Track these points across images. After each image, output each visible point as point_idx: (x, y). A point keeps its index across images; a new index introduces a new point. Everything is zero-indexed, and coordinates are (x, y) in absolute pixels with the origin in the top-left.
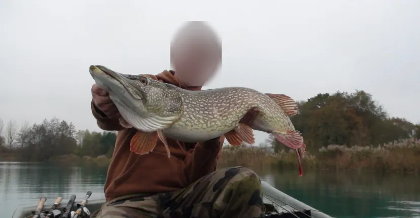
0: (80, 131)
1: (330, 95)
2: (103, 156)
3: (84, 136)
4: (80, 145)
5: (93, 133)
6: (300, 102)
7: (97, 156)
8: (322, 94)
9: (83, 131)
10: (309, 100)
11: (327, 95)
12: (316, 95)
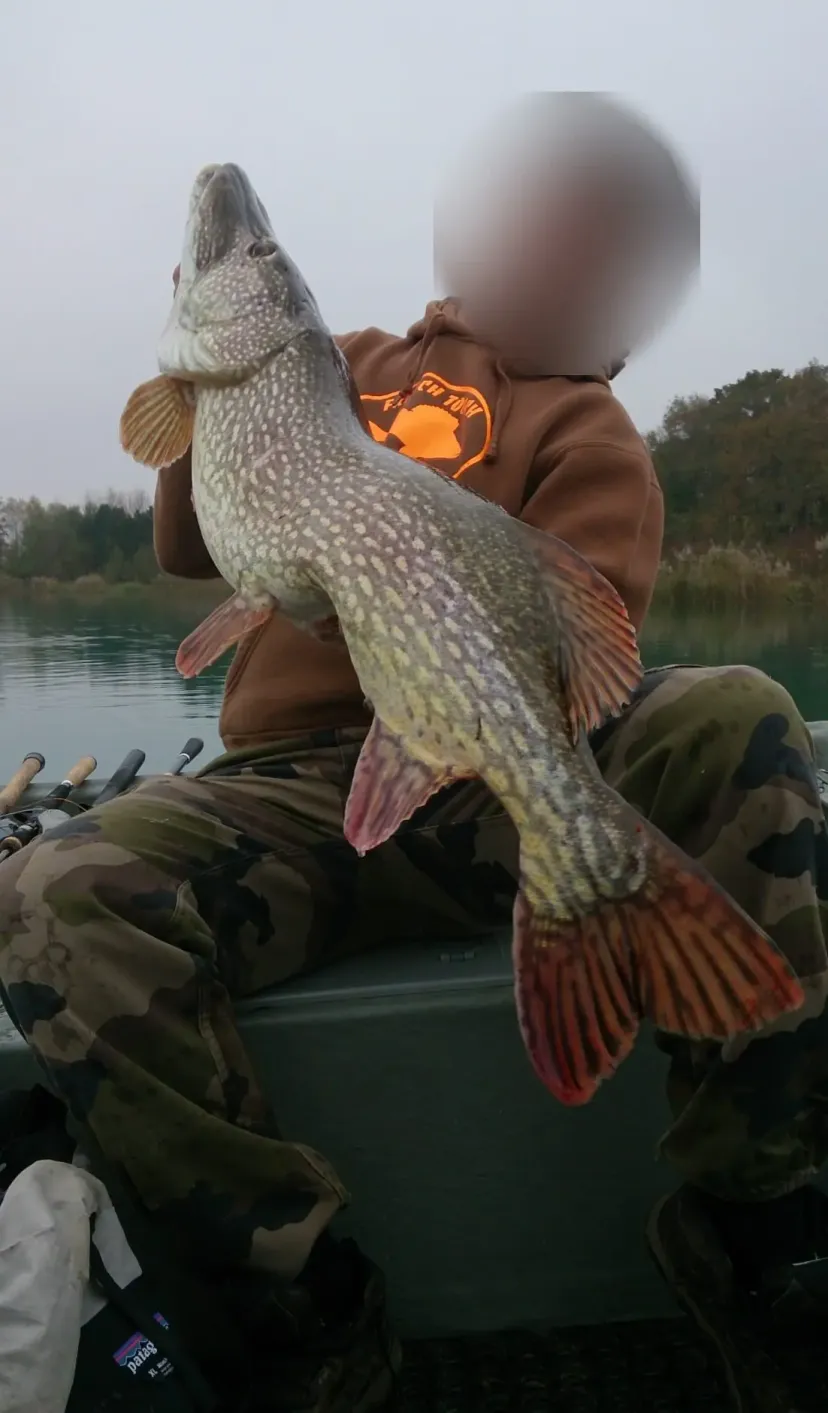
0: (11, 500)
1: (785, 374)
2: (94, 578)
3: (26, 516)
4: (15, 543)
5: (52, 507)
6: (687, 401)
7: (73, 578)
8: (761, 371)
9: (22, 502)
10: (718, 392)
11: (776, 374)
12: (743, 377)
